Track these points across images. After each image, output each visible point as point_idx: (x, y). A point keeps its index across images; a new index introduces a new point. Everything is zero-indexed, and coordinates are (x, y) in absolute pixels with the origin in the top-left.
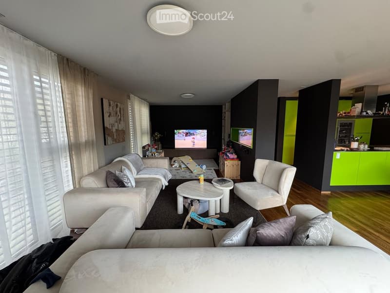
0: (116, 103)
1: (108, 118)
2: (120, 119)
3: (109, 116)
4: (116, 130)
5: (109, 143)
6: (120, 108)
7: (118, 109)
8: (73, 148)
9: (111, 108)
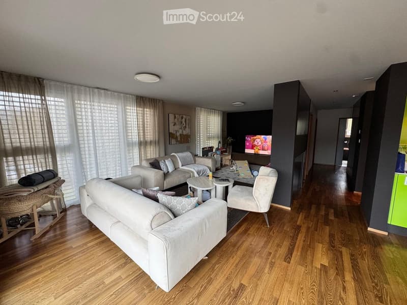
0: (181, 116)
1: (173, 127)
2: (186, 127)
3: (174, 125)
4: (180, 134)
5: (173, 143)
6: (186, 119)
7: (184, 120)
8: (142, 144)
9: (176, 120)
